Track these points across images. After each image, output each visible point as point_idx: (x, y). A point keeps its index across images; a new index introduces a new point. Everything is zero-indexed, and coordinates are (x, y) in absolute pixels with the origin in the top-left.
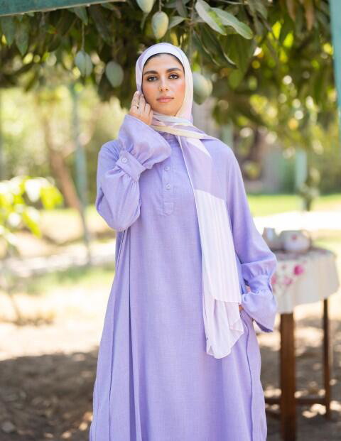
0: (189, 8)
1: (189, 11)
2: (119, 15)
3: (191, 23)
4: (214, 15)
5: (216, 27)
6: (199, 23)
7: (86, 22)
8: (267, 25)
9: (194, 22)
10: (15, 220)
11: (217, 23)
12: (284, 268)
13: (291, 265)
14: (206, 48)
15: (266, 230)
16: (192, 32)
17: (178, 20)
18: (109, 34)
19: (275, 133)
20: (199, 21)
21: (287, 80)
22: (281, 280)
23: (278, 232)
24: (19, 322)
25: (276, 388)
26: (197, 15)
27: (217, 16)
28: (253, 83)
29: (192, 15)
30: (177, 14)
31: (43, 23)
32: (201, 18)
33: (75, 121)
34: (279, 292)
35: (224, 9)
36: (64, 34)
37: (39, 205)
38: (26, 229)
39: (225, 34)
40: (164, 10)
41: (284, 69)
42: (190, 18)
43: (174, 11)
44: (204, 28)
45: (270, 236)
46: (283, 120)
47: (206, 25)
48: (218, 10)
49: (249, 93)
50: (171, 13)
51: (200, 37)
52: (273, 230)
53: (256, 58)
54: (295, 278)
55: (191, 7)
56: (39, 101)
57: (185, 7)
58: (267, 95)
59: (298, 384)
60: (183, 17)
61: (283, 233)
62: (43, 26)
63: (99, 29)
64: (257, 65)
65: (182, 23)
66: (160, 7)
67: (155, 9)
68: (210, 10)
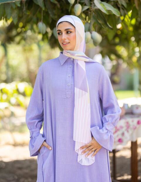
0: (91, 2)
1: (91, 4)
2: (59, 6)
3: (92, 9)
4: (102, 5)
5: (104, 11)
6: (96, 9)
7: (44, 9)
8: (126, 12)
9: (93, 8)
10: (13, 100)
11: (104, 9)
12: (133, 121)
13: (136, 120)
14: (99, 20)
15: (124, 105)
16: (92, 13)
17: (86, 8)
18: (55, 15)
19: (126, 63)
20: (96, 8)
21: (133, 39)
22: (131, 127)
23: (130, 105)
24: (15, 145)
25: (128, 175)
26: (95, 6)
27: (104, 5)
28: (117, 40)
29: (93, 5)
30: (85, 5)
31: (24, 9)
32: (97, 7)
33: (40, 59)
34: (130, 132)
35: (107, 2)
36: (34, 15)
37: (24, 94)
38: (18, 105)
39: (108, 14)
40: (80, 3)
41: (131, 34)
42: (91, 7)
43: (84, 4)
44: (98, 11)
45: (126, 107)
46: (130, 57)
47: (99, 10)
48: (104, 3)
49: (116, 45)
50: (83, 4)
51: (96, 15)
52: (127, 104)
53: (119, 29)
54: (138, 126)
55: (92, 2)
56: (24, 50)
57: (90, 2)
58: (124, 45)
59: (139, 174)
60: (89, 6)
61: (132, 106)
62: (25, 11)
63: (50, 12)
64: (119, 33)
65: (88, 9)
66: (78, 2)
67: (76, 3)
68: (101, 3)
